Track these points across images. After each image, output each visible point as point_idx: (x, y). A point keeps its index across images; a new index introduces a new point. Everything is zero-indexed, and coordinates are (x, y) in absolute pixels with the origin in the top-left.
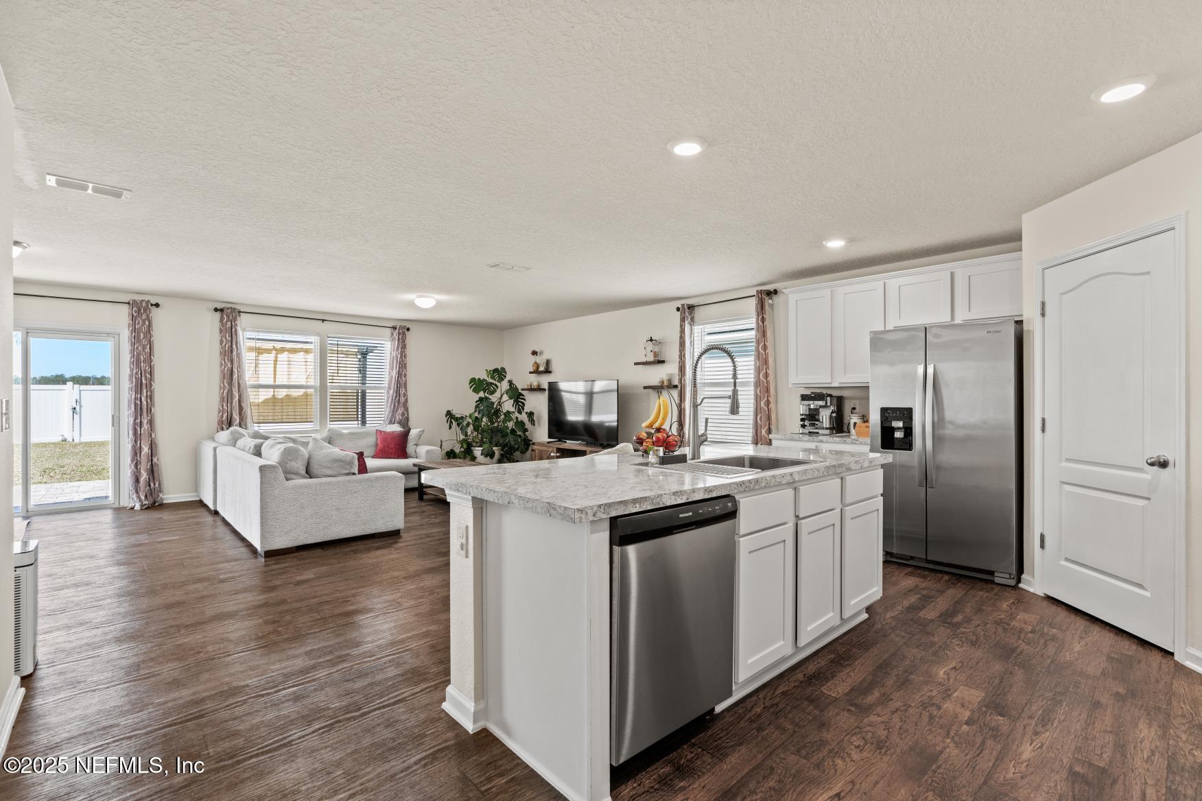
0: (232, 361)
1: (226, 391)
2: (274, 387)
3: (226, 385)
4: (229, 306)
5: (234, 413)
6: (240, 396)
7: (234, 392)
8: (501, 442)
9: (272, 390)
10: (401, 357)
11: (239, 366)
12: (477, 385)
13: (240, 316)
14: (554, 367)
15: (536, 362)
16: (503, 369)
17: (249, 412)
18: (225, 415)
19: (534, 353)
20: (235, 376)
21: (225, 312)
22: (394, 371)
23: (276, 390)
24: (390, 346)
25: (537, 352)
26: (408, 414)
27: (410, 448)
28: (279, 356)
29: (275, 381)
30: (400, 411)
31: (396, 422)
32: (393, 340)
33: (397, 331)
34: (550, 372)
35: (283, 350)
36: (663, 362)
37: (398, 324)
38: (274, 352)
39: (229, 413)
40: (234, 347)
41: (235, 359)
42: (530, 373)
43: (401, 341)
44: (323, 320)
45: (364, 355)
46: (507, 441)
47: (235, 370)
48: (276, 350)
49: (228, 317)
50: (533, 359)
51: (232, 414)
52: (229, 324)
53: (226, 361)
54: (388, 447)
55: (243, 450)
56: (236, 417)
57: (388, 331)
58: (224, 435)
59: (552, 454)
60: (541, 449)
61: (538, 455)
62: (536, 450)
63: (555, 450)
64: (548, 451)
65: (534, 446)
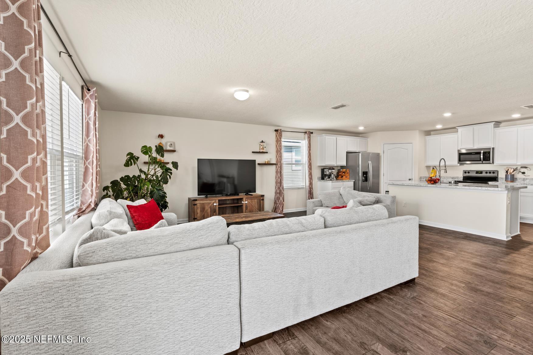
15: (161, 143)
19: (161, 136)
34: (176, 151)
36: (266, 153)
59: (215, 204)
60: (203, 202)
61: (200, 207)
62: (198, 204)
63: (217, 201)
64: (211, 203)
65: (197, 202)
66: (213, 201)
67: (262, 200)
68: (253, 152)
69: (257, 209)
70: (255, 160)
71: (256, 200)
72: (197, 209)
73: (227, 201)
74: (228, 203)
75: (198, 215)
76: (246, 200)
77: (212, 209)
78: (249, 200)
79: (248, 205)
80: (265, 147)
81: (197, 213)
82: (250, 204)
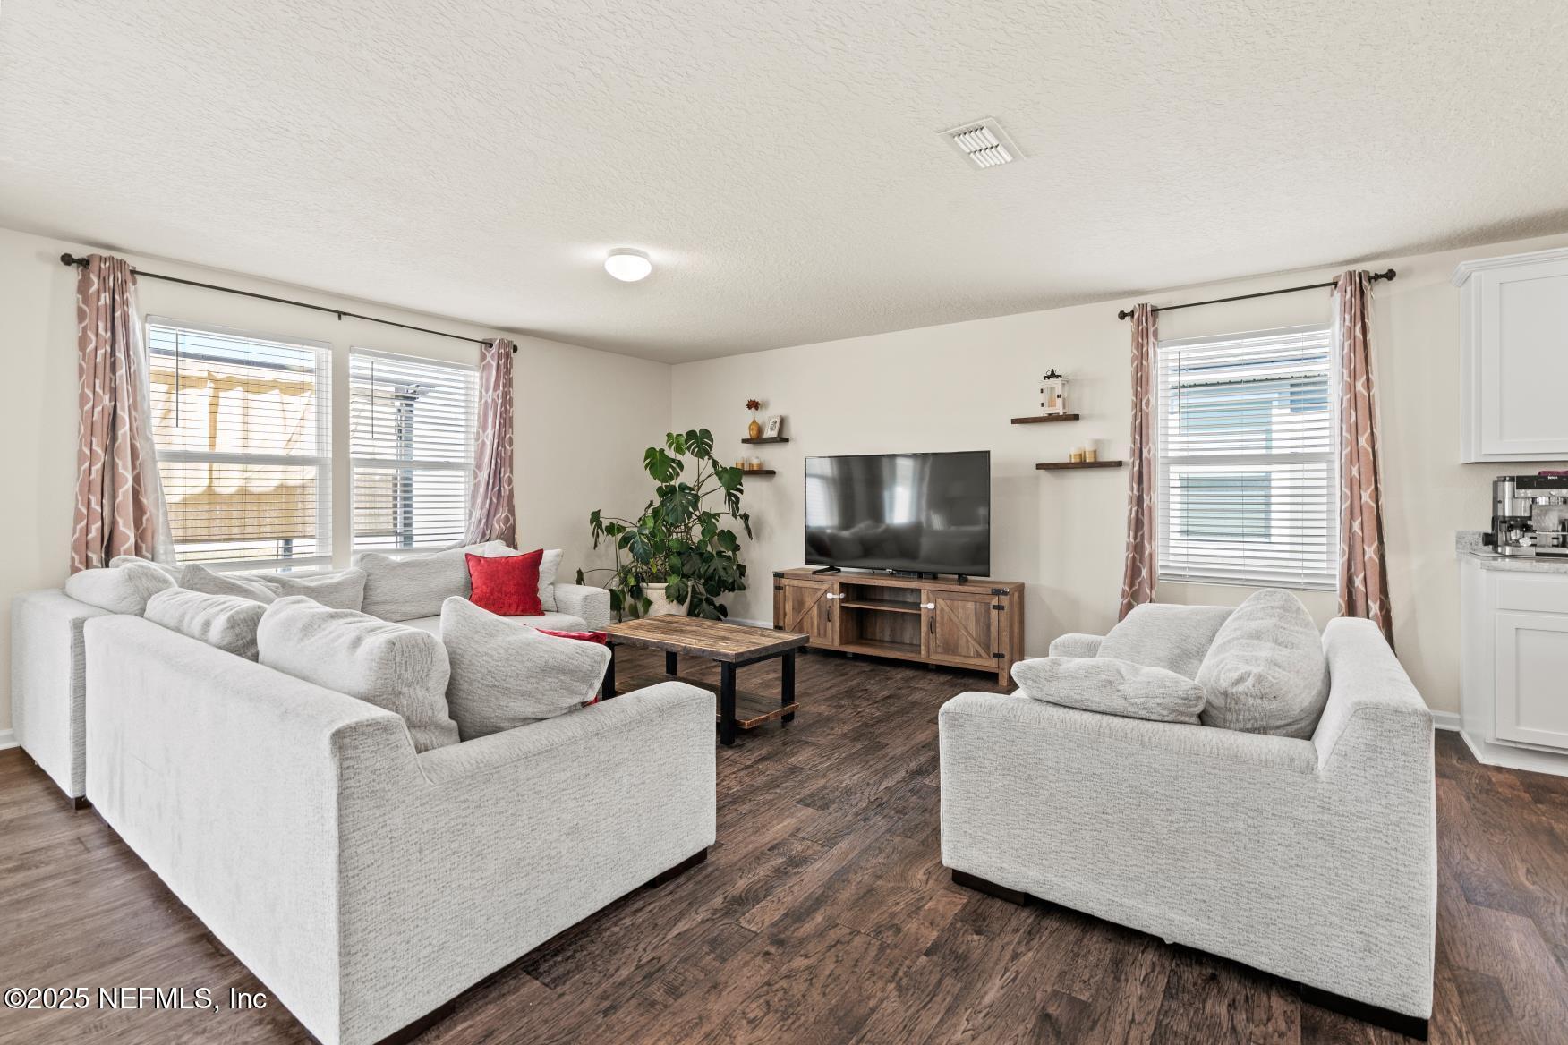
0: (114, 393)
1: (97, 467)
2: (212, 458)
3: (99, 450)
4: (105, 253)
5: (120, 521)
6: (137, 479)
7: (121, 470)
8: (702, 571)
9: (206, 466)
10: (503, 404)
11: (134, 406)
12: (657, 463)
13: (134, 283)
14: (793, 430)
15: (754, 422)
16: (706, 433)
17: (161, 519)
18: (97, 526)
19: (753, 405)
20: (123, 431)
21: (94, 266)
22: (490, 432)
23: (215, 466)
24: (477, 380)
25: (758, 403)
26: (514, 520)
27: (545, 593)
28: (222, 394)
29: (212, 445)
30: (502, 514)
31: (494, 536)
32: (486, 368)
33: (494, 349)
34: (787, 440)
35: (230, 383)
36: (1076, 417)
37: (497, 337)
38: (210, 384)
39: (107, 522)
40: (120, 355)
41: (124, 388)
42: (744, 441)
43: (503, 370)
44: (340, 314)
45: (409, 400)
46: (711, 570)
47: (123, 414)
48: (216, 381)
49: (104, 280)
50: (750, 415)
51: (113, 523)
52: (105, 298)
53: (98, 389)
54: (500, 591)
55: (178, 630)
56: (126, 531)
57: (474, 351)
58: (102, 582)
59: (830, 596)
60: (800, 585)
61: (791, 597)
62: (787, 587)
63: (837, 587)
64: (819, 589)
65: (783, 580)
66: (826, 586)
67: (994, 607)
68: (1014, 421)
69: (975, 640)
70: (989, 452)
71: (970, 605)
72: (785, 600)
73: (909, 595)
74: (908, 600)
75: (787, 617)
76: (931, 595)
77: (823, 609)
78: (940, 601)
79: (938, 619)
80: (1059, 396)
81: (785, 614)
82: (946, 617)
